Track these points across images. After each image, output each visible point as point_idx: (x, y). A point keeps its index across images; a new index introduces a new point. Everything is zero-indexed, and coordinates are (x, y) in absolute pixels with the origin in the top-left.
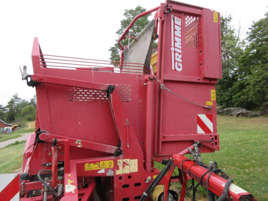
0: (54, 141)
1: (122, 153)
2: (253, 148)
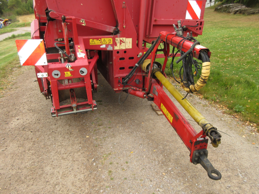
1: (119, 32)
2: (238, 43)
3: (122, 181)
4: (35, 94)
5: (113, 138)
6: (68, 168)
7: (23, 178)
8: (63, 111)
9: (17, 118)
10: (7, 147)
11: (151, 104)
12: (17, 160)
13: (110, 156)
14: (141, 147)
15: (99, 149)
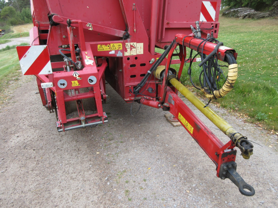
0: (69, 21)
1: (130, 37)
2: (251, 48)
3: (142, 201)
4: (35, 108)
5: (127, 153)
6: (78, 189)
7: (27, 203)
8: (70, 126)
9: (17, 135)
10: (7, 168)
11: (165, 115)
12: (20, 183)
13: (125, 173)
14: (159, 163)
15: (112, 166)
